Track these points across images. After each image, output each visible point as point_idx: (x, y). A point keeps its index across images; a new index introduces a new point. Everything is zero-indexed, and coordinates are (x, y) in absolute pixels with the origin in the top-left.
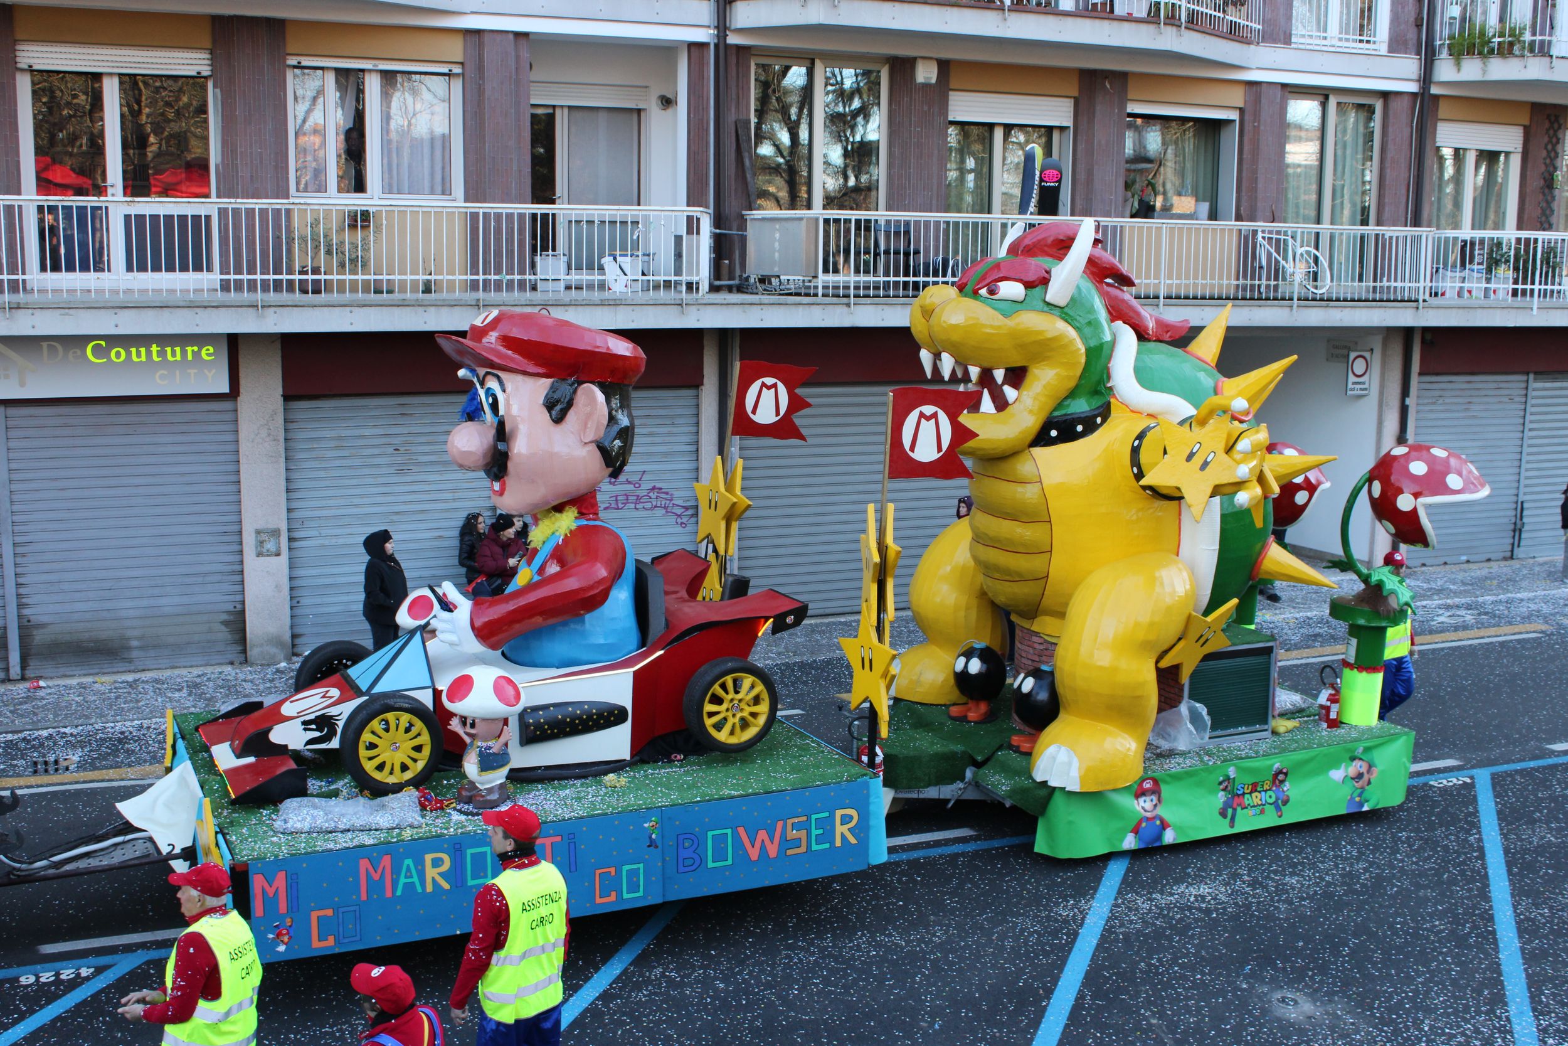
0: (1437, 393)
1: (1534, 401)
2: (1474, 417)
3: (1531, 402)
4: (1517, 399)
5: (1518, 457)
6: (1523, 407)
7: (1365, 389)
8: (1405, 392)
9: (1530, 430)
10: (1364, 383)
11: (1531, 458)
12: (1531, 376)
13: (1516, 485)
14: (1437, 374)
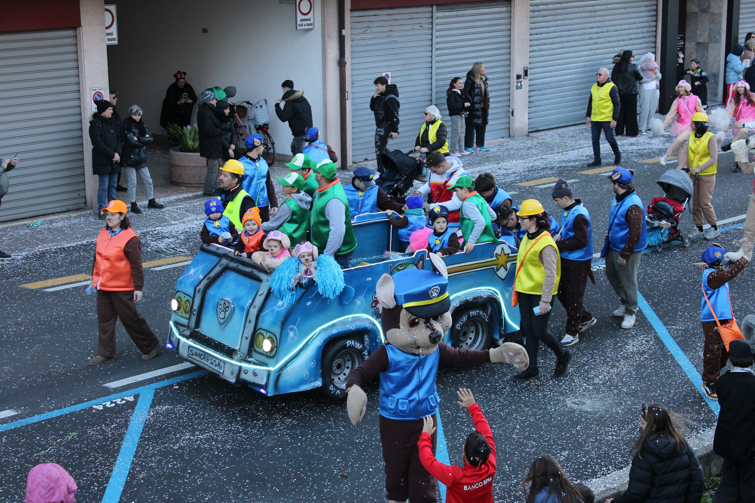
0: (366, 25)
1: (438, 27)
2: (395, 42)
3: (436, 28)
4: (425, 26)
5: (430, 71)
6: (430, 32)
7: (311, 24)
8: (341, 25)
9: (437, 49)
10: (309, 20)
11: (439, 71)
12: (435, 8)
13: (429, 92)
14: (365, 10)
